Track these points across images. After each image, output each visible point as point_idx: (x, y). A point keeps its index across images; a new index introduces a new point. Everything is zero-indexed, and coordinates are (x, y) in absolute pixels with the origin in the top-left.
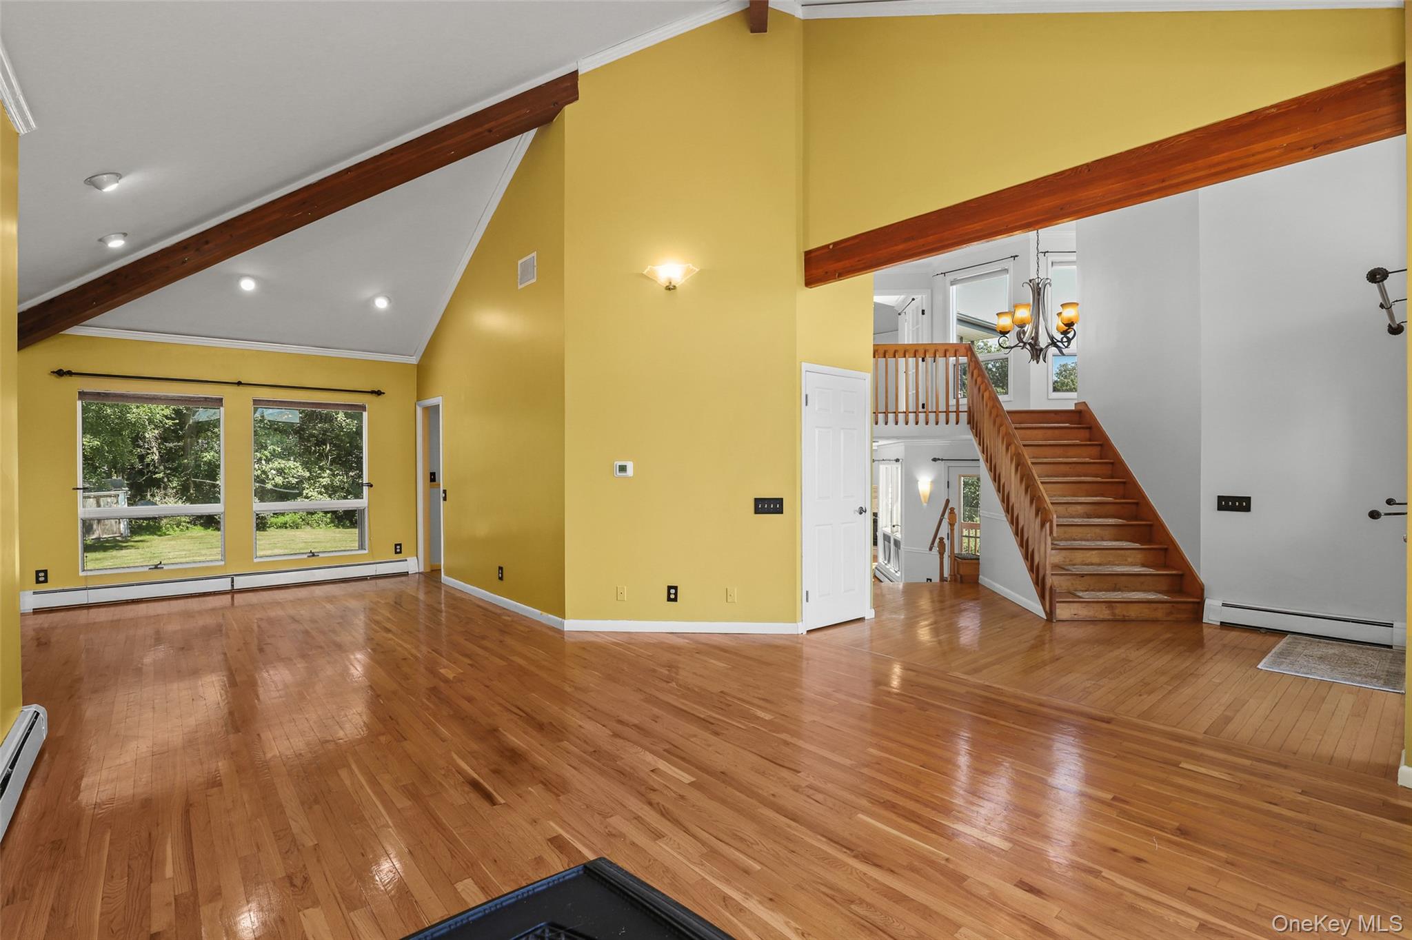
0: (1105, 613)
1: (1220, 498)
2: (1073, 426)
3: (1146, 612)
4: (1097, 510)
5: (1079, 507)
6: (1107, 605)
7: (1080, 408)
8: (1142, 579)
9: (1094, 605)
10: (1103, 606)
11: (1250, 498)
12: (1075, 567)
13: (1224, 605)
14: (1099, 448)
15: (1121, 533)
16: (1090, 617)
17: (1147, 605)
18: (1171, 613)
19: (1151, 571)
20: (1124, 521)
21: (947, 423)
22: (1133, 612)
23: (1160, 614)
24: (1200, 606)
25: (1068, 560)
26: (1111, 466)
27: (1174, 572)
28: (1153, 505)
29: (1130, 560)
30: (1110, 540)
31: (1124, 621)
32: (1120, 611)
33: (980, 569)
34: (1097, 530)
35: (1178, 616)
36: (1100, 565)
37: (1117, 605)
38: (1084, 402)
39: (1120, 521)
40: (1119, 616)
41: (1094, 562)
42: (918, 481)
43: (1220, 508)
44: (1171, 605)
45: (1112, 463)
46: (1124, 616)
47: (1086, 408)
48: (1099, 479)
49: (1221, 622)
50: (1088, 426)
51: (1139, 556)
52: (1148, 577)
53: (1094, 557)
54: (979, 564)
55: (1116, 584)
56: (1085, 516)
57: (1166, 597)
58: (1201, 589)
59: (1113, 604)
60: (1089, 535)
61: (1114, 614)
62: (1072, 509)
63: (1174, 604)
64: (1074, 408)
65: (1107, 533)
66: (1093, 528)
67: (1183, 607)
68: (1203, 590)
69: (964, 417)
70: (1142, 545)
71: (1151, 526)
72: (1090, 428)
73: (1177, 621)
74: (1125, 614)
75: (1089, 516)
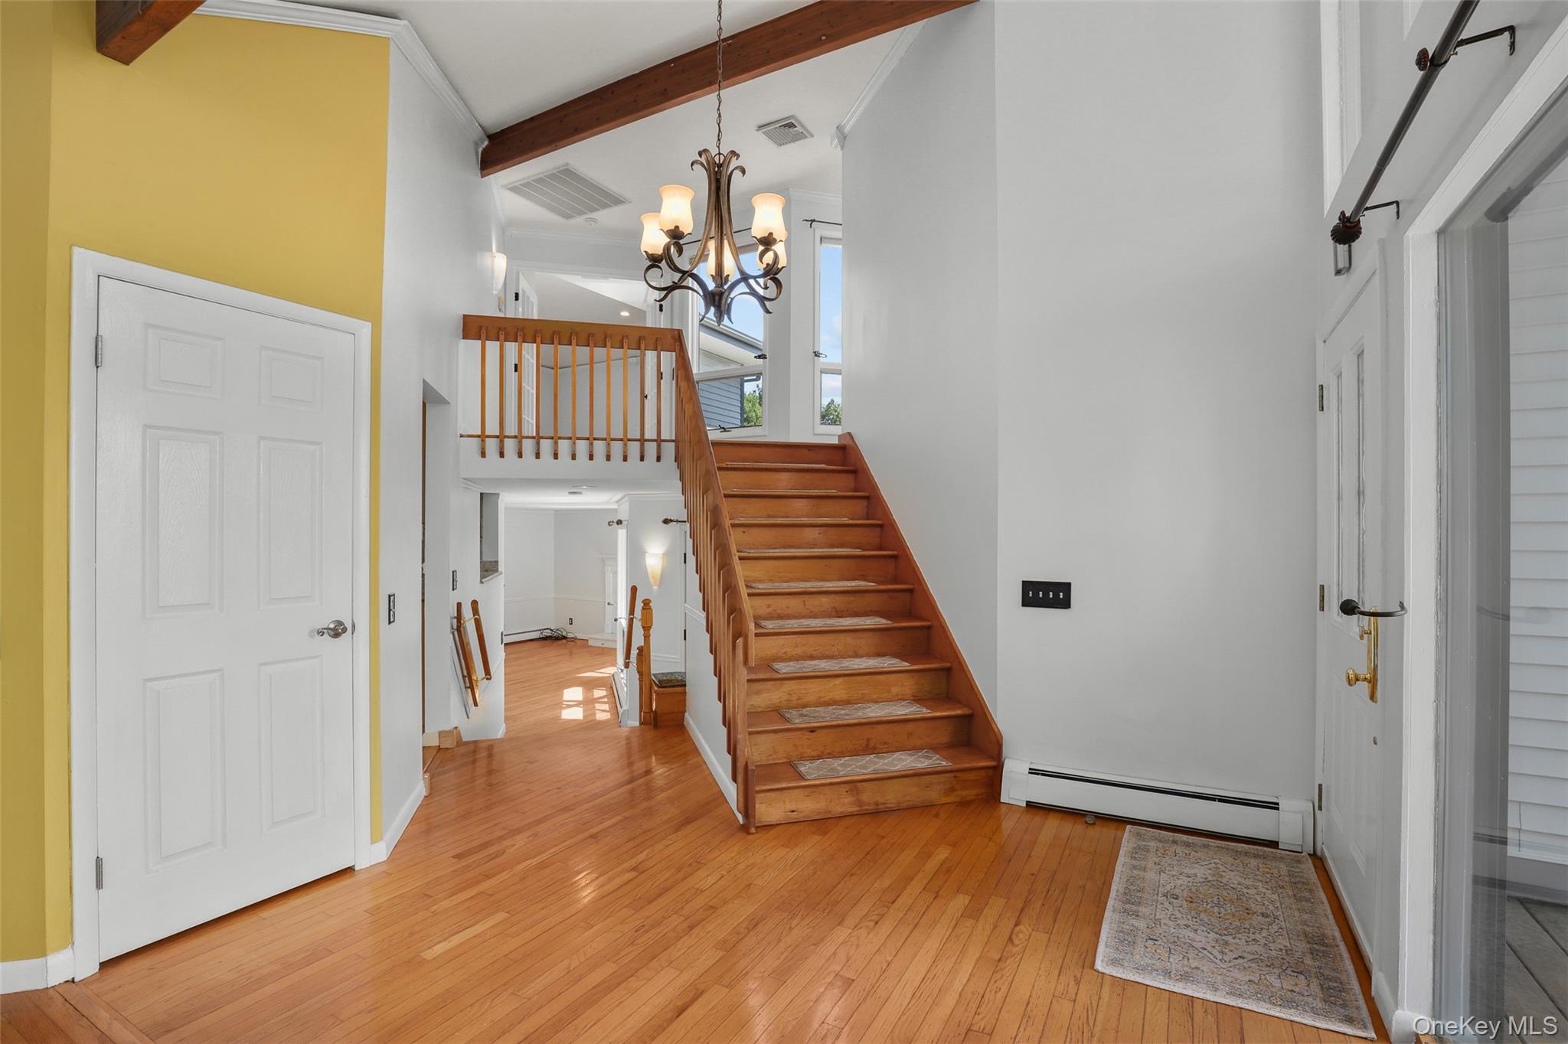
0: (844, 804)
1: (1027, 586)
2: (830, 467)
3: (912, 793)
4: (851, 603)
5: (824, 599)
6: (847, 787)
7: (844, 442)
8: (910, 727)
9: (826, 790)
10: (844, 788)
11: (1069, 584)
12: (804, 711)
13: (1033, 771)
14: (864, 503)
15: (886, 642)
16: (819, 813)
17: (915, 780)
18: (952, 790)
19: (925, 712)
20: (889, 622)
21: (642, 459)
22: (892, 795)
23: (934, 794)
24: (997, 770)
25: (794, 698)
26: (878, 530)
27: (959, 712)
28: (933, 594)
29: (895, 690)
30: (869, 655)
31: (878, 813)
32: (870, 796)
33: (687, 704)
34: (848, 639)
35: (964, 793)
36: (847, 702)
37: (865, 784)
38: (849, 433)
39: (882, 622)
40: (869, 804)
41: (837, 698)
42: (646, 552)
43: (1027, 602)
44: (952, 775)
45: (881, 526)
46: (877, 804)
47: (851, 442)
48: (858, 552)
49: (1027, 802)
50: (852, 468)
51: (908, 685)
52: (921, 724)
53: (837, 689)
54: (685, 692)
55: (868, 740)
56: (834, 613)
57: (944, 763)
58: (997, 744)
59: (859, 784)
60: (834, 649)
61: (860, 803)
62: (814, 602)
63: (957, 774)
64: (837, 442)
65: (864, 642)
66: (842, 636)
67: (971, 776)
68: (1000, 746)
69: (669, 450)
70: (913, 664)
71: (929, 628)
72: (854, 472)
73: (964, 804)
74: (880, 799)
75: (840, 614)
